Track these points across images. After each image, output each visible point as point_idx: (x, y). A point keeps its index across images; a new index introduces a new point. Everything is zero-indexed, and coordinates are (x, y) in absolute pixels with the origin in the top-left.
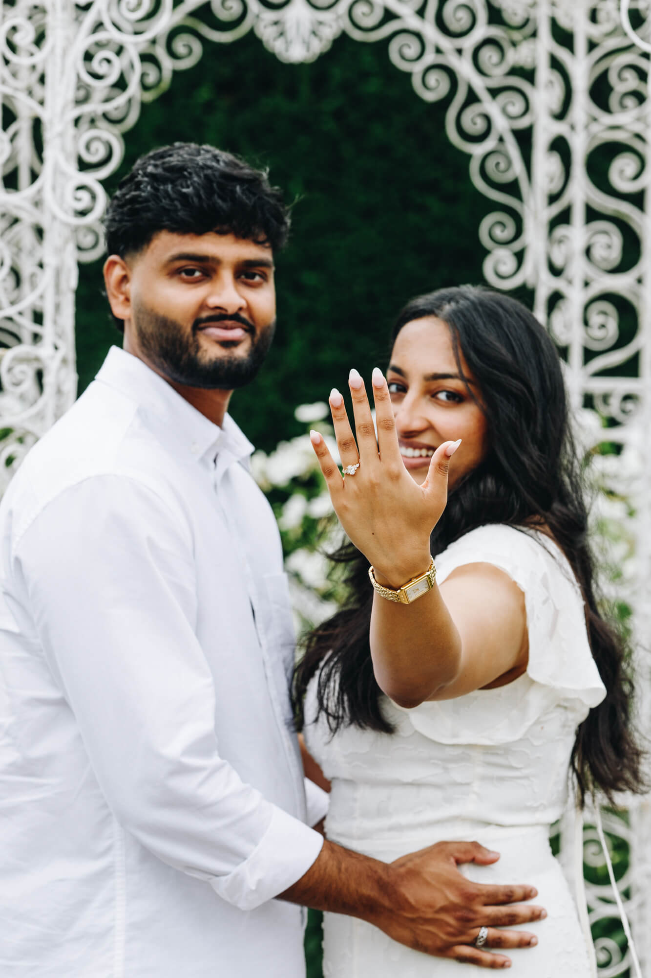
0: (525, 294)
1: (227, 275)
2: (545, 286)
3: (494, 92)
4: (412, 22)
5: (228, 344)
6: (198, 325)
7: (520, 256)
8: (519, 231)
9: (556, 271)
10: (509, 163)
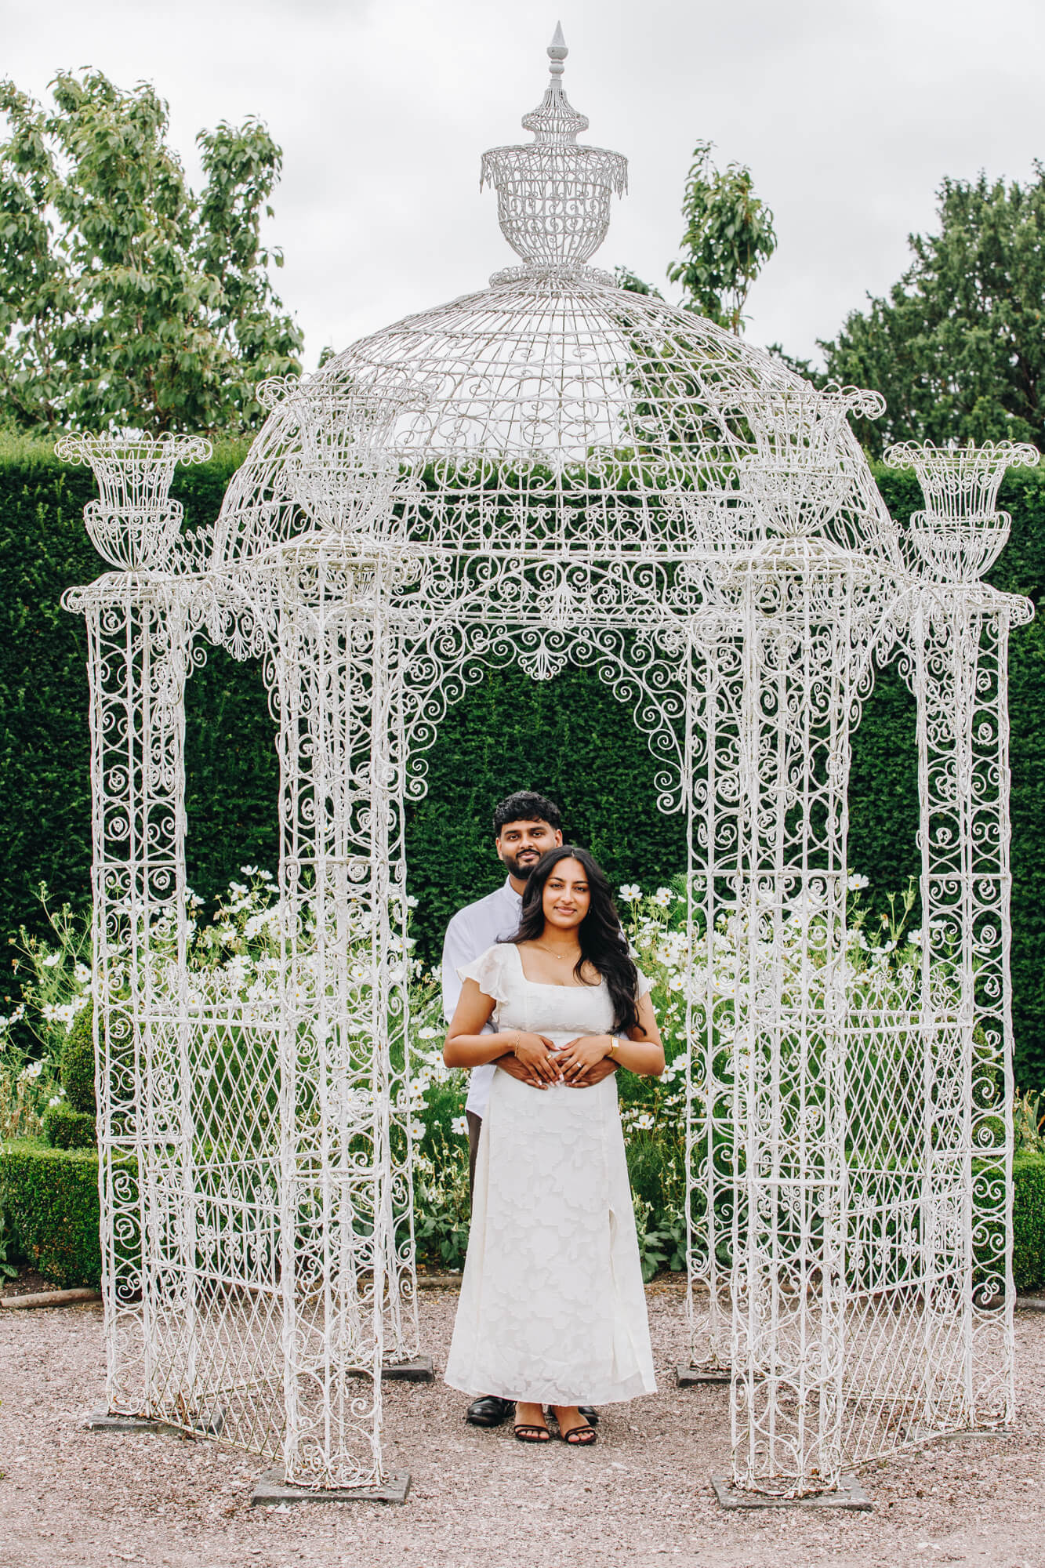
0: (682, 817)
1: (525, 835)
2: (693, 811)
3: (659, 697)
4: (612, 657)
5: (528, 861)
6: (518, 855)
7: (677, 796)
8: (677, 780)
9: (699, 804)
10: (671, 741)
